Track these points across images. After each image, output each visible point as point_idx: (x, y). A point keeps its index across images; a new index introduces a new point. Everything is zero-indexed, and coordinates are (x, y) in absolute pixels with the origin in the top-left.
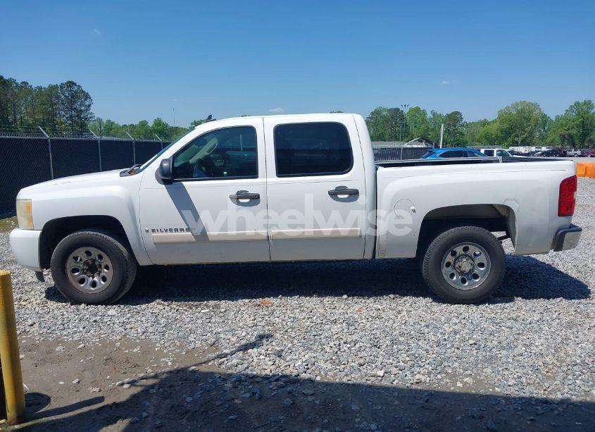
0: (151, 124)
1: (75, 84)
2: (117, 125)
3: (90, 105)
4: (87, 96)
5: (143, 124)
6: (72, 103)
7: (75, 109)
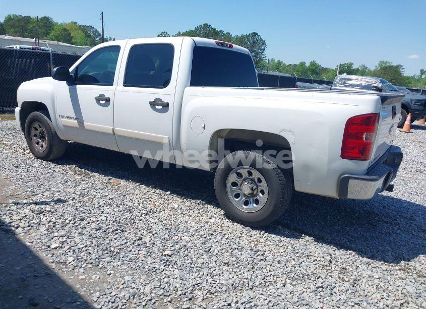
0: (307, 65)
1: (257, 34)
2: (284, 64)
3: (264, 49)
4: (264, 43)
5: (303, 64)
6: (254, 47)
7: (254, 51)
